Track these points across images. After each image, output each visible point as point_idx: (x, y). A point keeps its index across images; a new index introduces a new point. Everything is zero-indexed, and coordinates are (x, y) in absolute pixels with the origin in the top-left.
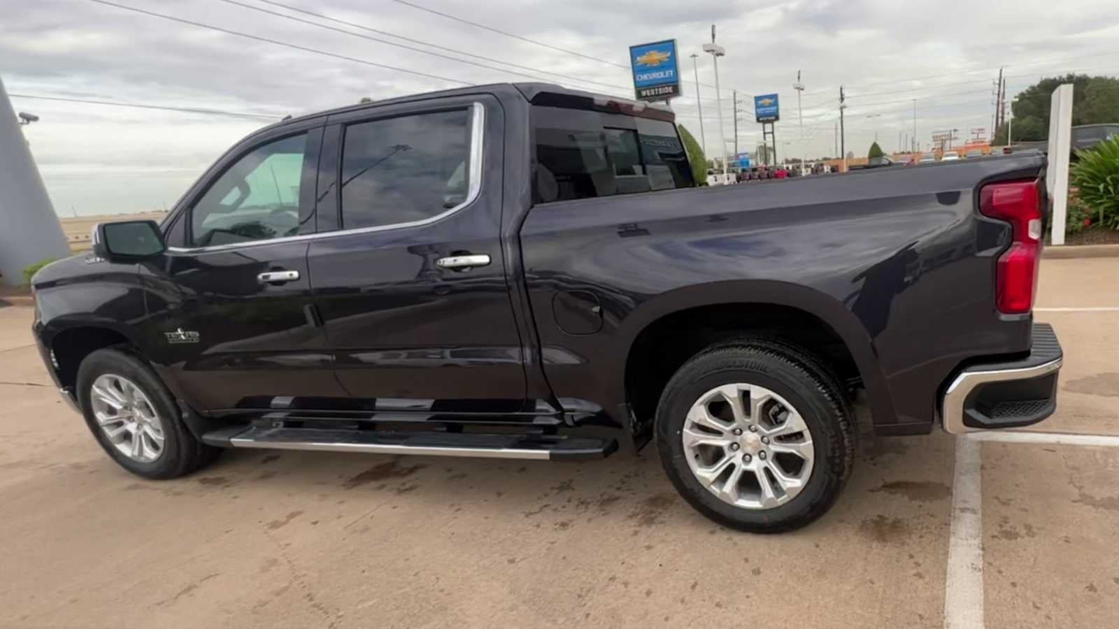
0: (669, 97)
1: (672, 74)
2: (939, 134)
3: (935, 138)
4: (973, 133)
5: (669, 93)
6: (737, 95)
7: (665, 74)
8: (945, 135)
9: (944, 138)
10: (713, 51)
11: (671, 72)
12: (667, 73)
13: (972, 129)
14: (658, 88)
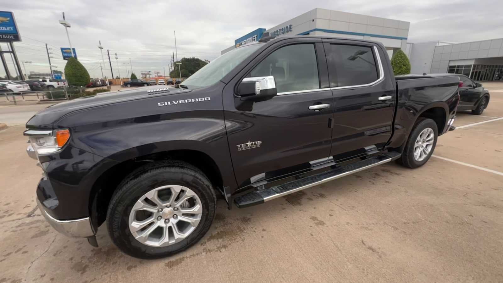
0: (11, 41)
1: (12, 29)
2: (144, 73)
3: (142, 74)
4: (155, 73)
5: (11, 39)
6: (48, 46)
7: (6, 28)
8: (146, 73)
9: (146, 74)
10: (65, 24)
11: (12, 28)
12: (8, 28)
13: (155, 72)
14: (7, 35)
